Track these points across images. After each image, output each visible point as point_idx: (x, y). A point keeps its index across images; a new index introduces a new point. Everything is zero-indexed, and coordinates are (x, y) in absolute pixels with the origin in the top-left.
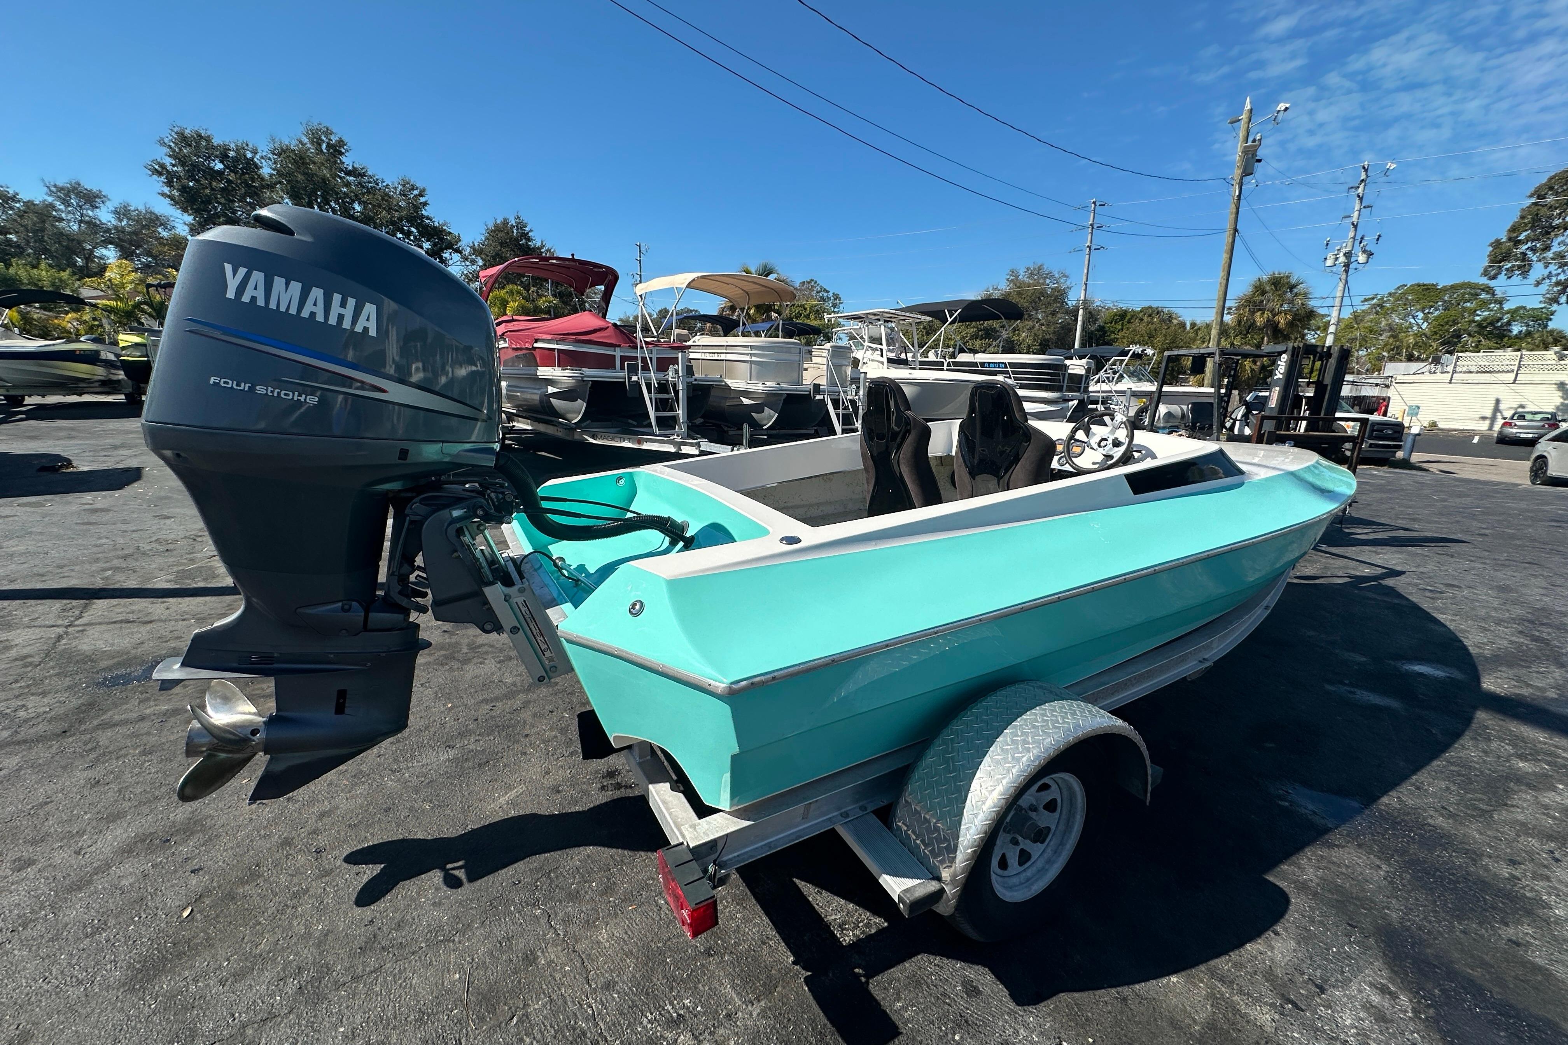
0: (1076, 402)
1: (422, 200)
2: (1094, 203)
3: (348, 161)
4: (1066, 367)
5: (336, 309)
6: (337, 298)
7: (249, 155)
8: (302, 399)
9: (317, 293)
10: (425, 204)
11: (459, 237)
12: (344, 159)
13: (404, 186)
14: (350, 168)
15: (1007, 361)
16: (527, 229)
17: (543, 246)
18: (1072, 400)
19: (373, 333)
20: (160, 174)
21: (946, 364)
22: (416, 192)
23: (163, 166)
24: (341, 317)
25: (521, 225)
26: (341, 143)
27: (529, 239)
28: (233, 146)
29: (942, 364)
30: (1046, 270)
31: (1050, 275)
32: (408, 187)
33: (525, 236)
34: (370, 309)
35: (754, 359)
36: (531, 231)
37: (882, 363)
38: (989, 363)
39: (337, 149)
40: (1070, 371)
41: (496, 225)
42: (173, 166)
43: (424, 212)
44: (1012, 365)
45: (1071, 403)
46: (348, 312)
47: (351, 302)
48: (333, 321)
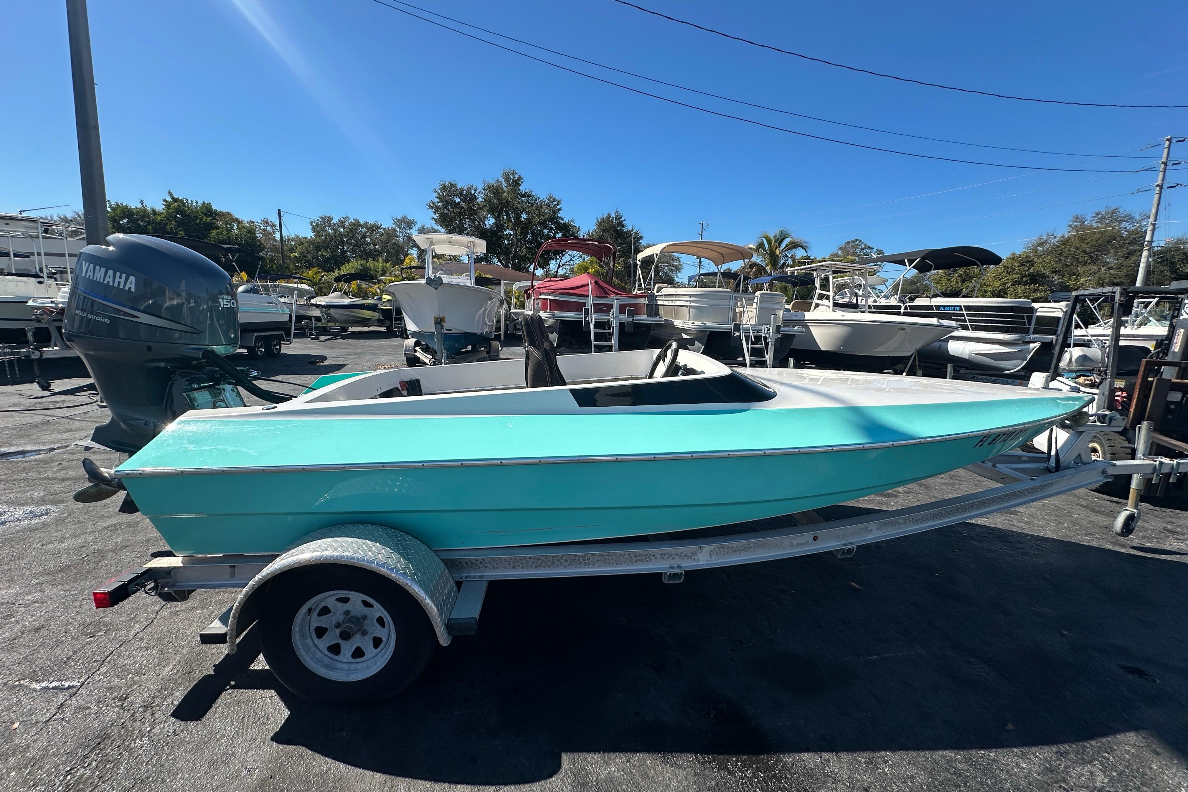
0: (1037, 345)
1: (558, 207)
2: (1169, 140)
3: (523, 189)
4: (1032, 310)
5: (117, 279)
6: (118, 274)
7: (473, 192)
8: (103, 320)
9: (110, 272)
10: (559, 210)
11: (579, 228)
12: (521, 188)
13: (549, 200)
14: (523, 193)
15: (962, 305)
16: (622, 219)
17: (633, 230)
18: (1034, 342)
19: (133, 290)
20: (432, 208)
21: (903, 308)
22: (555, 203)
23: (433, 203)
24: (119, 283)
25: (618, 217)
26: (520, 178)
27: (623, 226)
28: (466, 188)
29: (899, 307)
30: (1122, 212)
31: (1129, 218)
32: (552, 199)
33: (621, 224)
34: (132, 279)
35: (692, 304)
36: (625, 220)
37: (829, 307)
38: (945, 306)
39: (517, 183)
40: (1038, 314)
41: (603, 219)
42: (438, 202)
43: (559, 215)
44: (968, 308)
45: (1032, 345)
46: (122, 281)
47: (124, 276)
48: (116, 285)
